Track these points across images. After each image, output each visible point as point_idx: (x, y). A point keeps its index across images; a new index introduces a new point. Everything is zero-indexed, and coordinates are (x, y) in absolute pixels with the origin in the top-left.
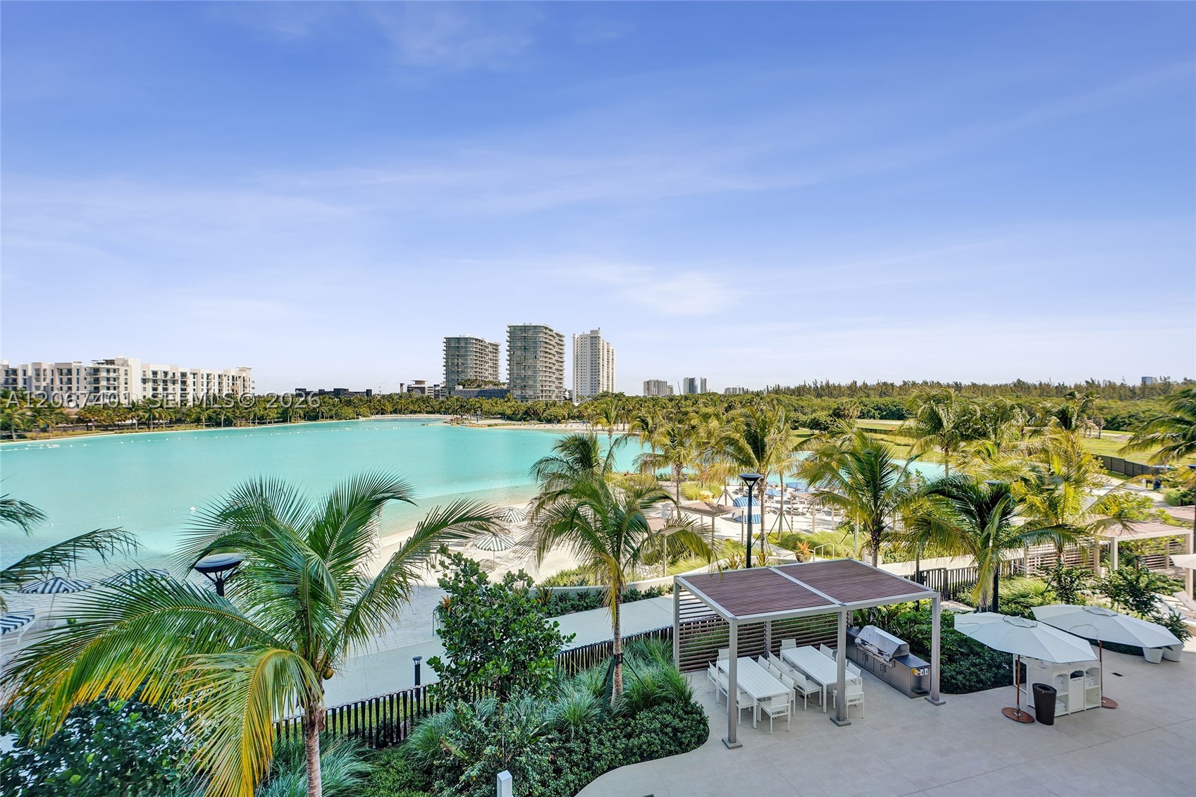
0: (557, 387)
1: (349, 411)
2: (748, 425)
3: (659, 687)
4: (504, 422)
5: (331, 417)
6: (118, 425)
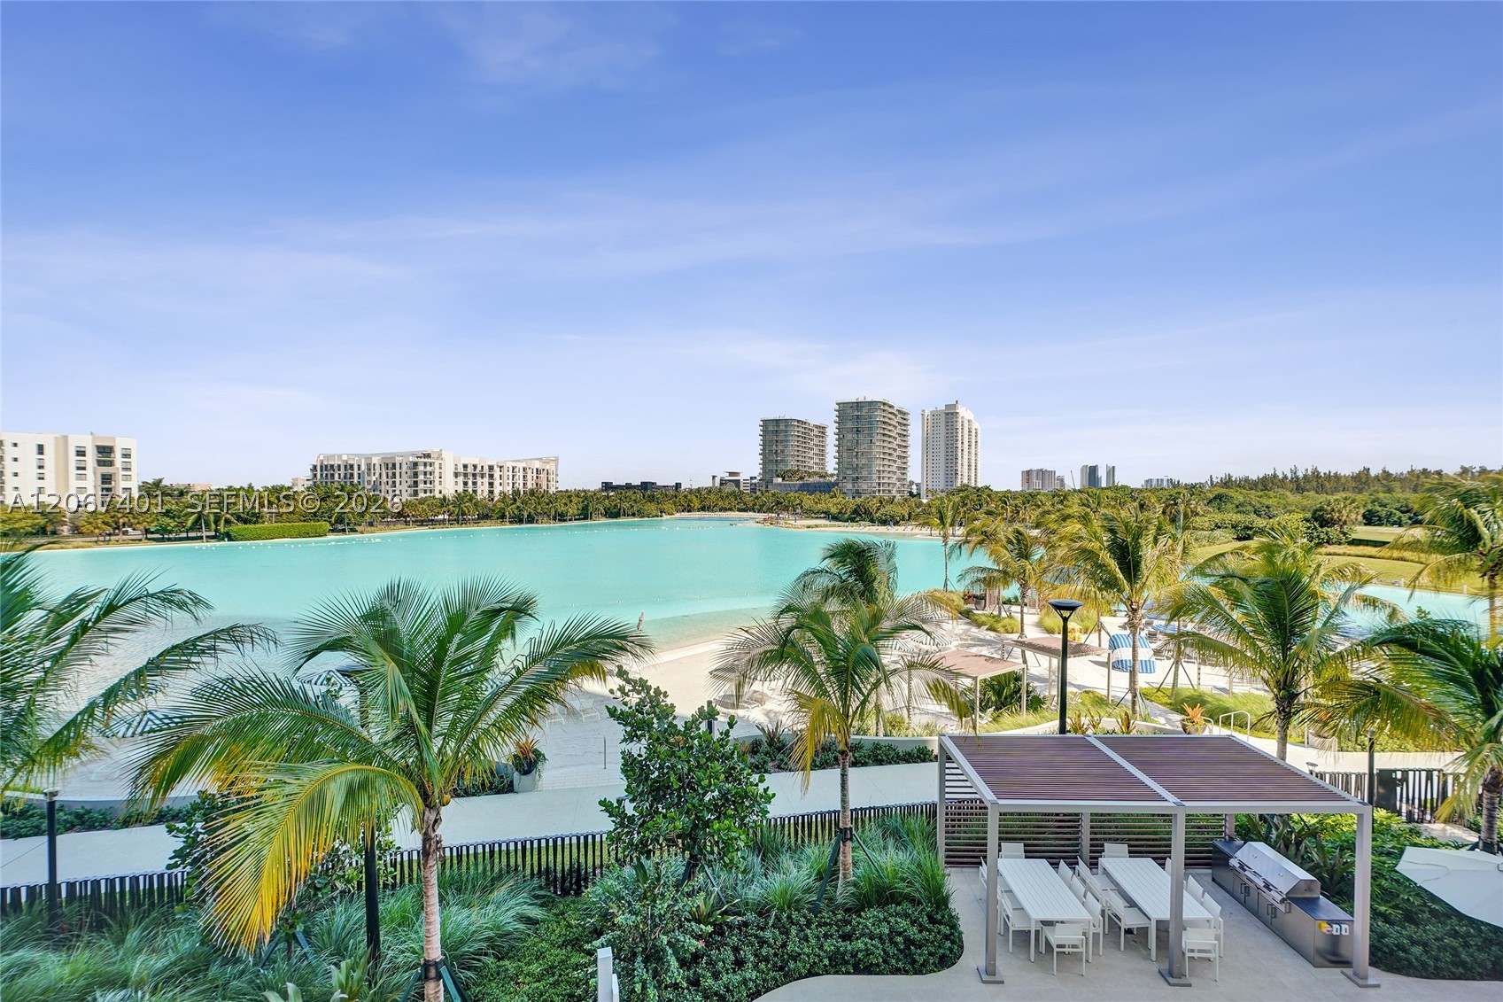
0: (899, 479)
1: (652, 507)
2: (1112, 531)
3: (903, 880)
4: (827, 522)
5: (634, 515)
6: (432, 520)
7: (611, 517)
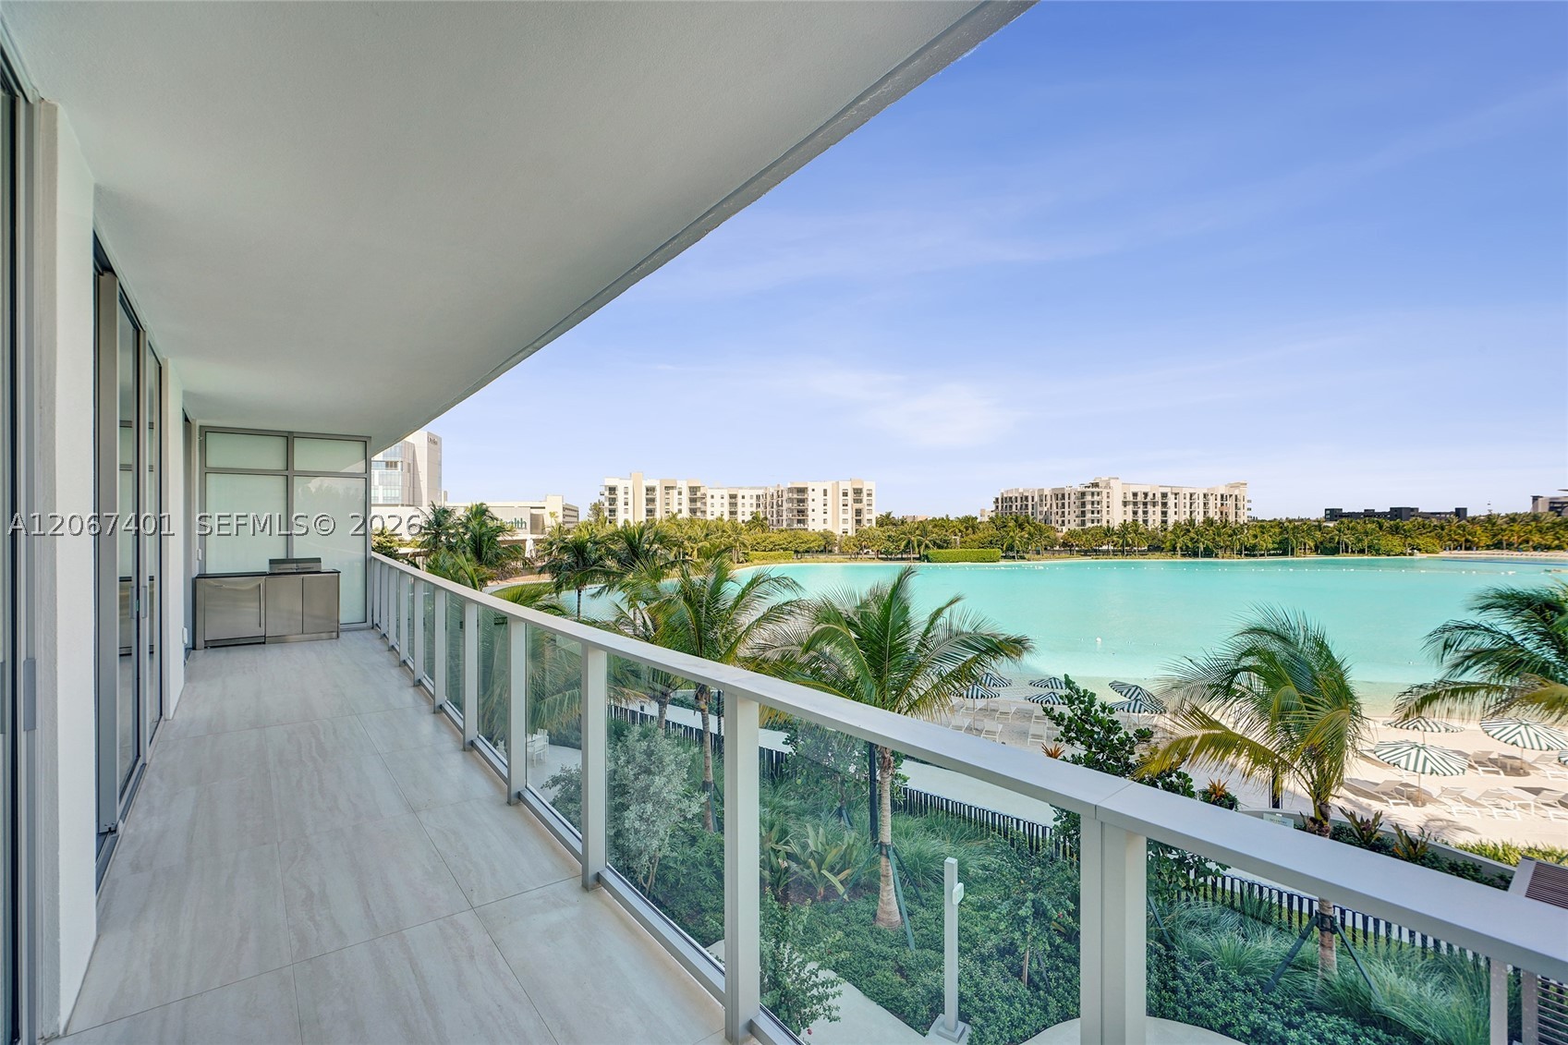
6: (1095, 551)
7: (1322, 553)
